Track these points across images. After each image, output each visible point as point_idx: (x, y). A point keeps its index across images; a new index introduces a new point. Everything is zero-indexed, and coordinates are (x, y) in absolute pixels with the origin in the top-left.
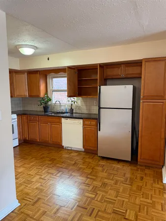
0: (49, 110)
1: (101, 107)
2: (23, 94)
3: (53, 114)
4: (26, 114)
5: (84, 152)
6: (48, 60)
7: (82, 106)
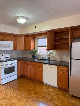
0: (36, 58)
1: (72, 58)
2: (21, 48)
3: (38, 61)
4: (22, 60)
5: (58, 88)
6: (36, 27)
7: (56, 56)
